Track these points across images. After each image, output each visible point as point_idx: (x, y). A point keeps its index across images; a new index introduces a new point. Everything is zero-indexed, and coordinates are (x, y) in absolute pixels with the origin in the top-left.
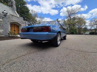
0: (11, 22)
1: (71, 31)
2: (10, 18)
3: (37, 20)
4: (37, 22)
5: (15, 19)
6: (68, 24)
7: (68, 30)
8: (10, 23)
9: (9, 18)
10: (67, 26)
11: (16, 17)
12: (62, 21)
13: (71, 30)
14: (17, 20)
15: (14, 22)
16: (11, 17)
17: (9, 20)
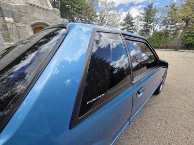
0: (33, 23)
1: (188, 39)
2: (29, 13)
3: (95, 13)
4: (97, 16)
5: (40, 14)
6: (183, 19)
7: (179, 36)
8: (32, 26)
9: (27, 13)
10: (177, 24)
11: (41, 10)
12: (165, 9)
13: (186, 38)
14: (44, 18)
15: (40, 23)
16: (29, 11)
17: (28, 19)
